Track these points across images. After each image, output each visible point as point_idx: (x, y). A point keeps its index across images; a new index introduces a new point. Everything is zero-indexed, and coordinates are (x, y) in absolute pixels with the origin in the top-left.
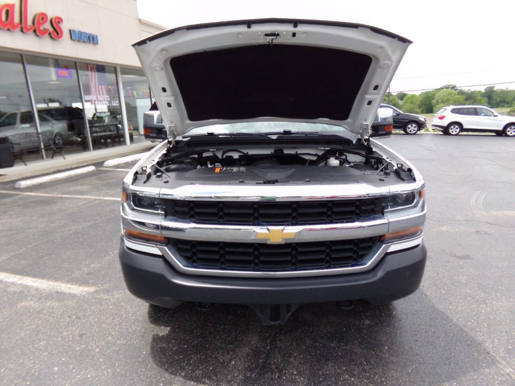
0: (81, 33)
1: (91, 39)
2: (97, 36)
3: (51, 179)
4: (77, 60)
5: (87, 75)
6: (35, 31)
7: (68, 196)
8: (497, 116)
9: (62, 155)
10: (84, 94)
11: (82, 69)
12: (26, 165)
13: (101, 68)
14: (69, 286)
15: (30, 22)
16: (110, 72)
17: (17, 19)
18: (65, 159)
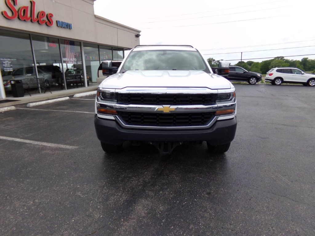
0: (63, 23)
1: (68, 26)
2: (71, 24)
3: (46, 103)
4: (59, 38)
5: (64, 47)
6: (38, 21)
7: (56, 111)
8: (304, 74)
9: (50, 91)
10: (63, 57)
11: (62, 43)
12: (31, 96)
13: (72, 42)
14: (65, 146)
15: (36, 16)
16: (77, 45)
17: (29, 15)
18: (51, 93)
